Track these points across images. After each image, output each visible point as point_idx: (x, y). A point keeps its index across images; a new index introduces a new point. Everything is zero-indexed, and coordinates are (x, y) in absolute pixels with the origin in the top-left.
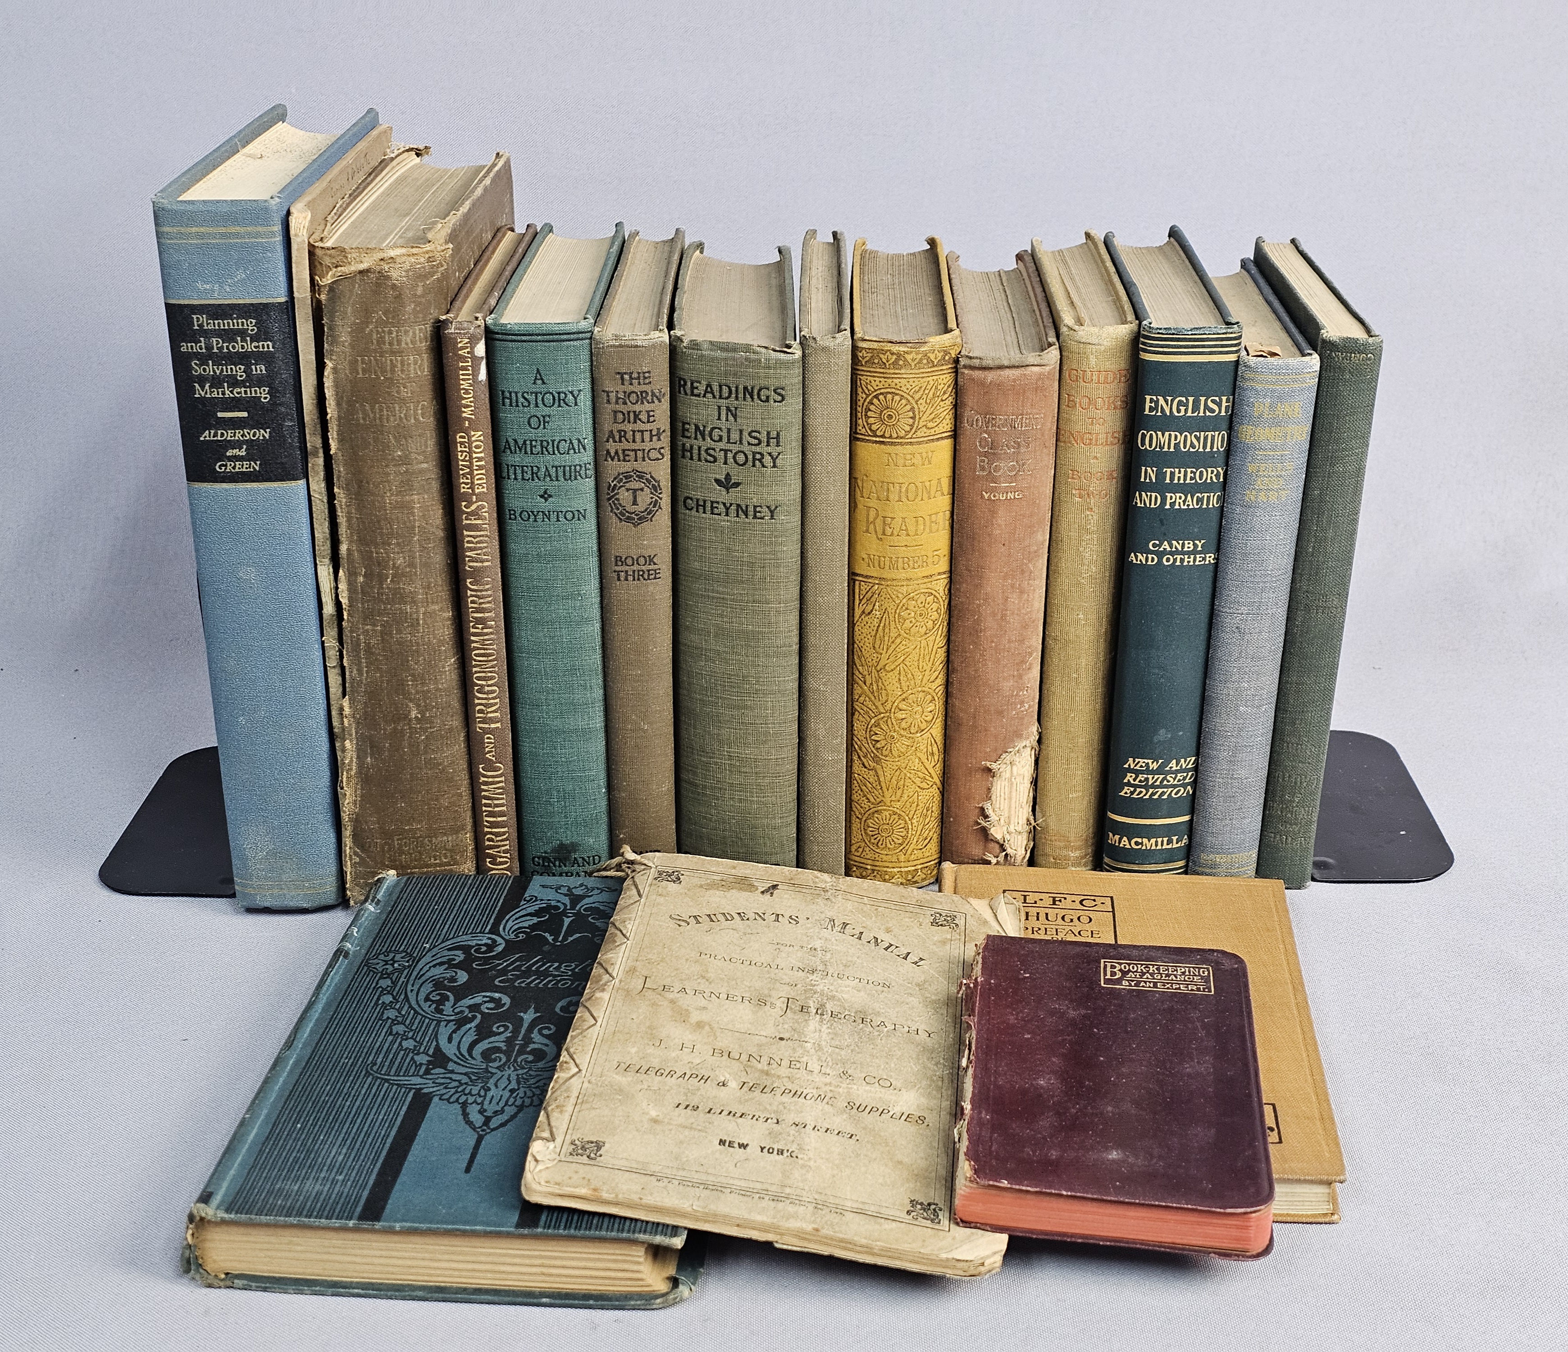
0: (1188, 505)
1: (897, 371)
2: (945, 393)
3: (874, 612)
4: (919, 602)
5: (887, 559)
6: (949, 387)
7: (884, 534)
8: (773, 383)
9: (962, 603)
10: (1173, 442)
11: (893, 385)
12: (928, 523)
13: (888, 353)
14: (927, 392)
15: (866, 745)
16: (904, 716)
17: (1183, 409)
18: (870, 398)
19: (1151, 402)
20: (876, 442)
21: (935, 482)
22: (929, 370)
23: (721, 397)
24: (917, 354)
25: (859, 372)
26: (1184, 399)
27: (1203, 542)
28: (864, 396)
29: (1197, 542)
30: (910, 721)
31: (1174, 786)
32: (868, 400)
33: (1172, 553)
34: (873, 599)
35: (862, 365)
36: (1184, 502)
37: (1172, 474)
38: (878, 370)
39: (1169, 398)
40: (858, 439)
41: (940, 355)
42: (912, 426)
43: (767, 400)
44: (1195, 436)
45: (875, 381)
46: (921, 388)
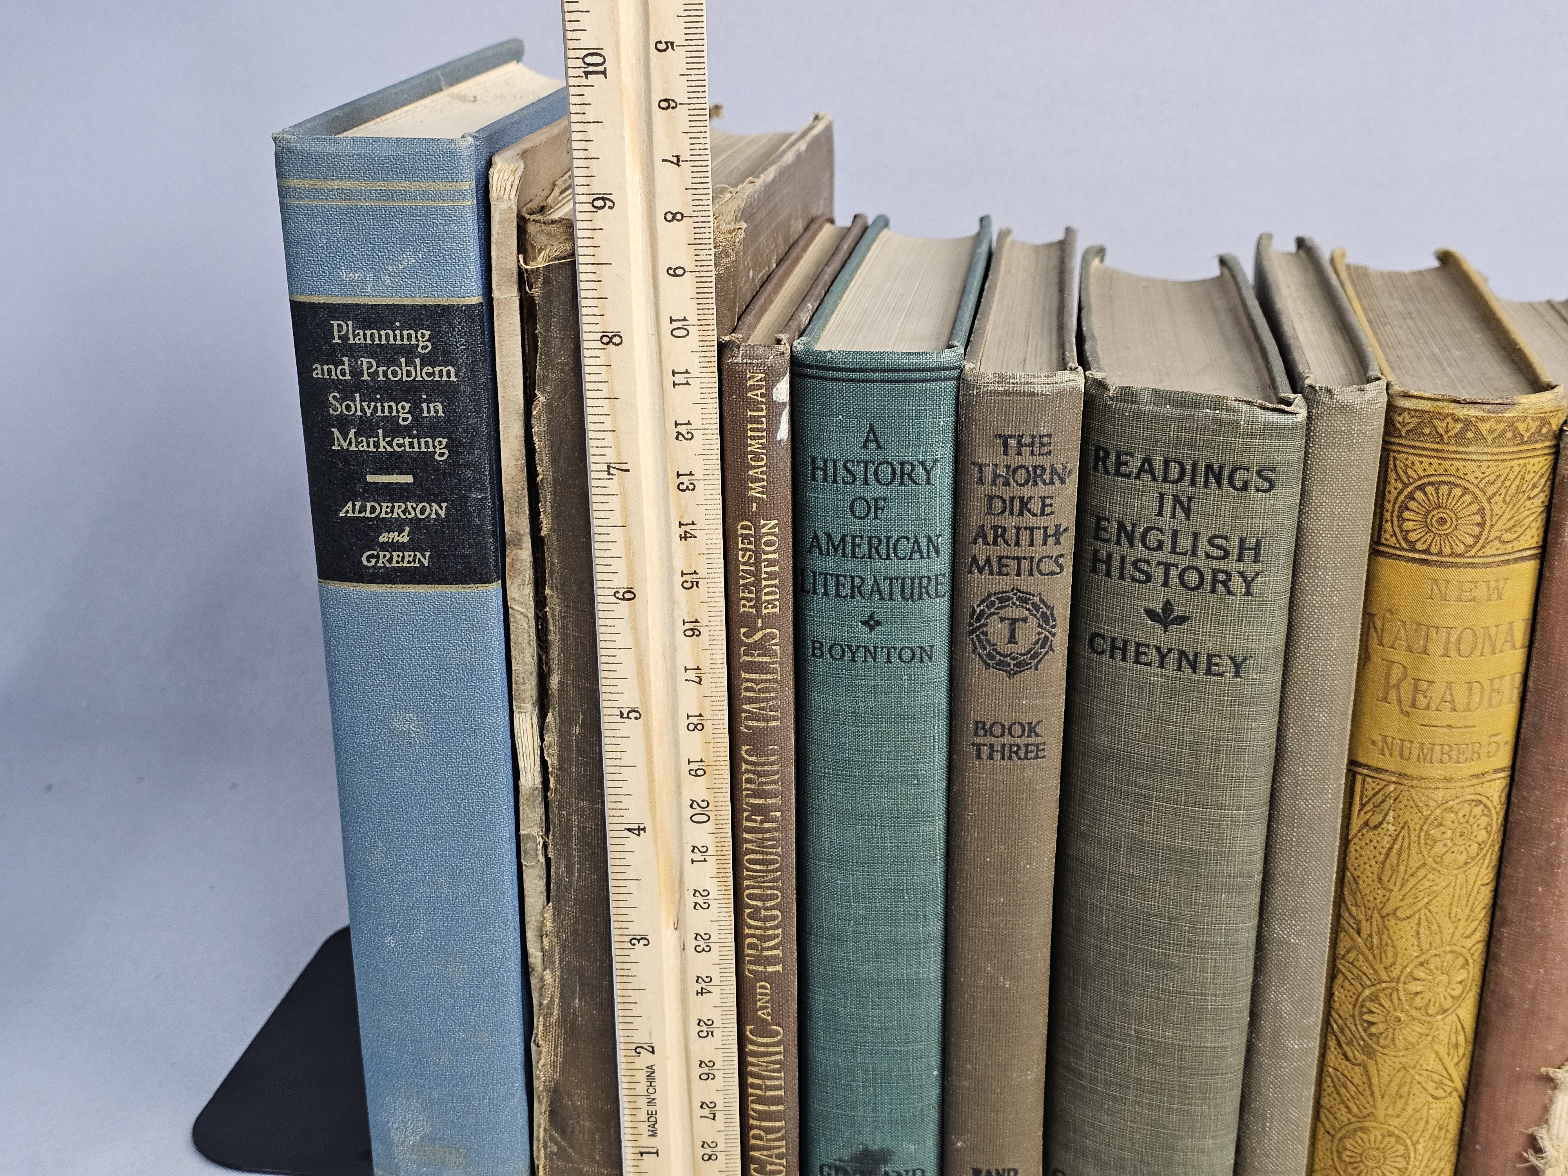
1: (1461, 449)
2: (1534, 487)
3: (1385, 825)
4: (1460, 815)
5: (1416, 745)
6: (1541, 477)
7: (1414, 705)
8: (1256, 461)
9: (1530, 818)
11: (1452, 470)
12: (1487, 694)
13: (1449, 419)
14: (1507, 483)
15: (1353, 1028)
16: (1419, 989)
18: (1409, 489)
20: (1414, 560)
21: (1504, 628)
22: (1515, 449)
23: (1165, 480)
24: (1498, 422)
25: (1394, 448)
28: (1400, 486)
30: (1427, 995)
32: (1405, 493)
34: (1386, 806)
35: (1401, 436)
38: (1428, 445)
40: (1383, 554)
41: (1534, 426)
42: (1477, 538)
43: (1245, 487)
45: (1422, 462)
46: (1499, 476)
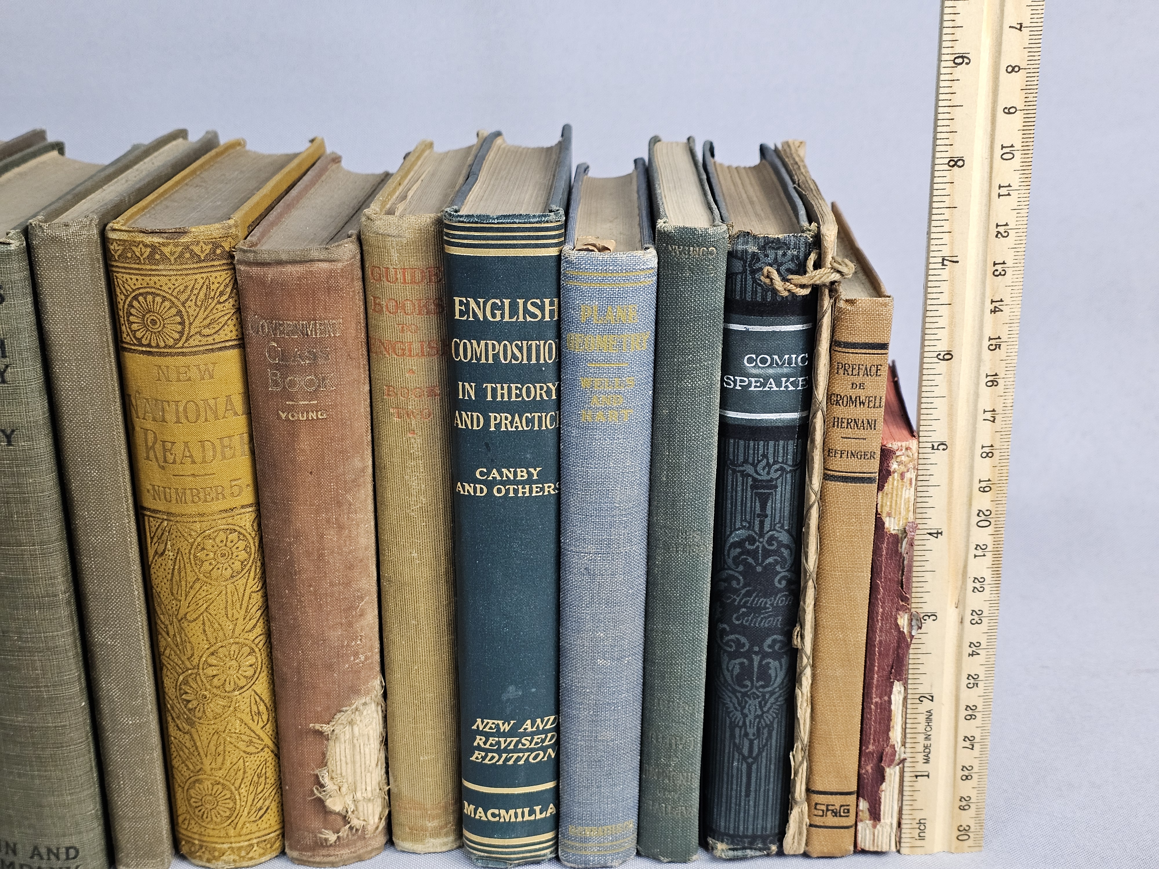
0: (517, 427)
1: (154, 267)
2: (222, 294)
3: (167, 552)
4: (218, 540)
5: (173, 490)
6: (226, 286)
7: (165, 461)
9: (271, 540)
10: (491, 353)
11: (152, 284)
12: (219, 449)
13: (141, 245)
14: (195, 292)
15: (178, 705)
16: (215, 673)
17: (498, 313)
18: (129, 299)
19: (460, 305)
20: (143, 352)
21: (222, 400)
22: (195, 266)
24: (176, 245)
25: (114, 269)
26: (498, 301)
27: (538, 469)
28: (123, 297)
29: (532, 470)
30: (223, 677)
31: (532, 750)
32: (127, 302)
33: (503, 483)
34: (164, 537)
35: (116, 261)
36: (511, 423)
37: (494, 391)
38: (133, 266)
39: (481, 301)
40: (125, 349)
41: (208, 248)
42: (181, 333)
44: (516, 345)
45: (131, 279)
46: (186, 287)
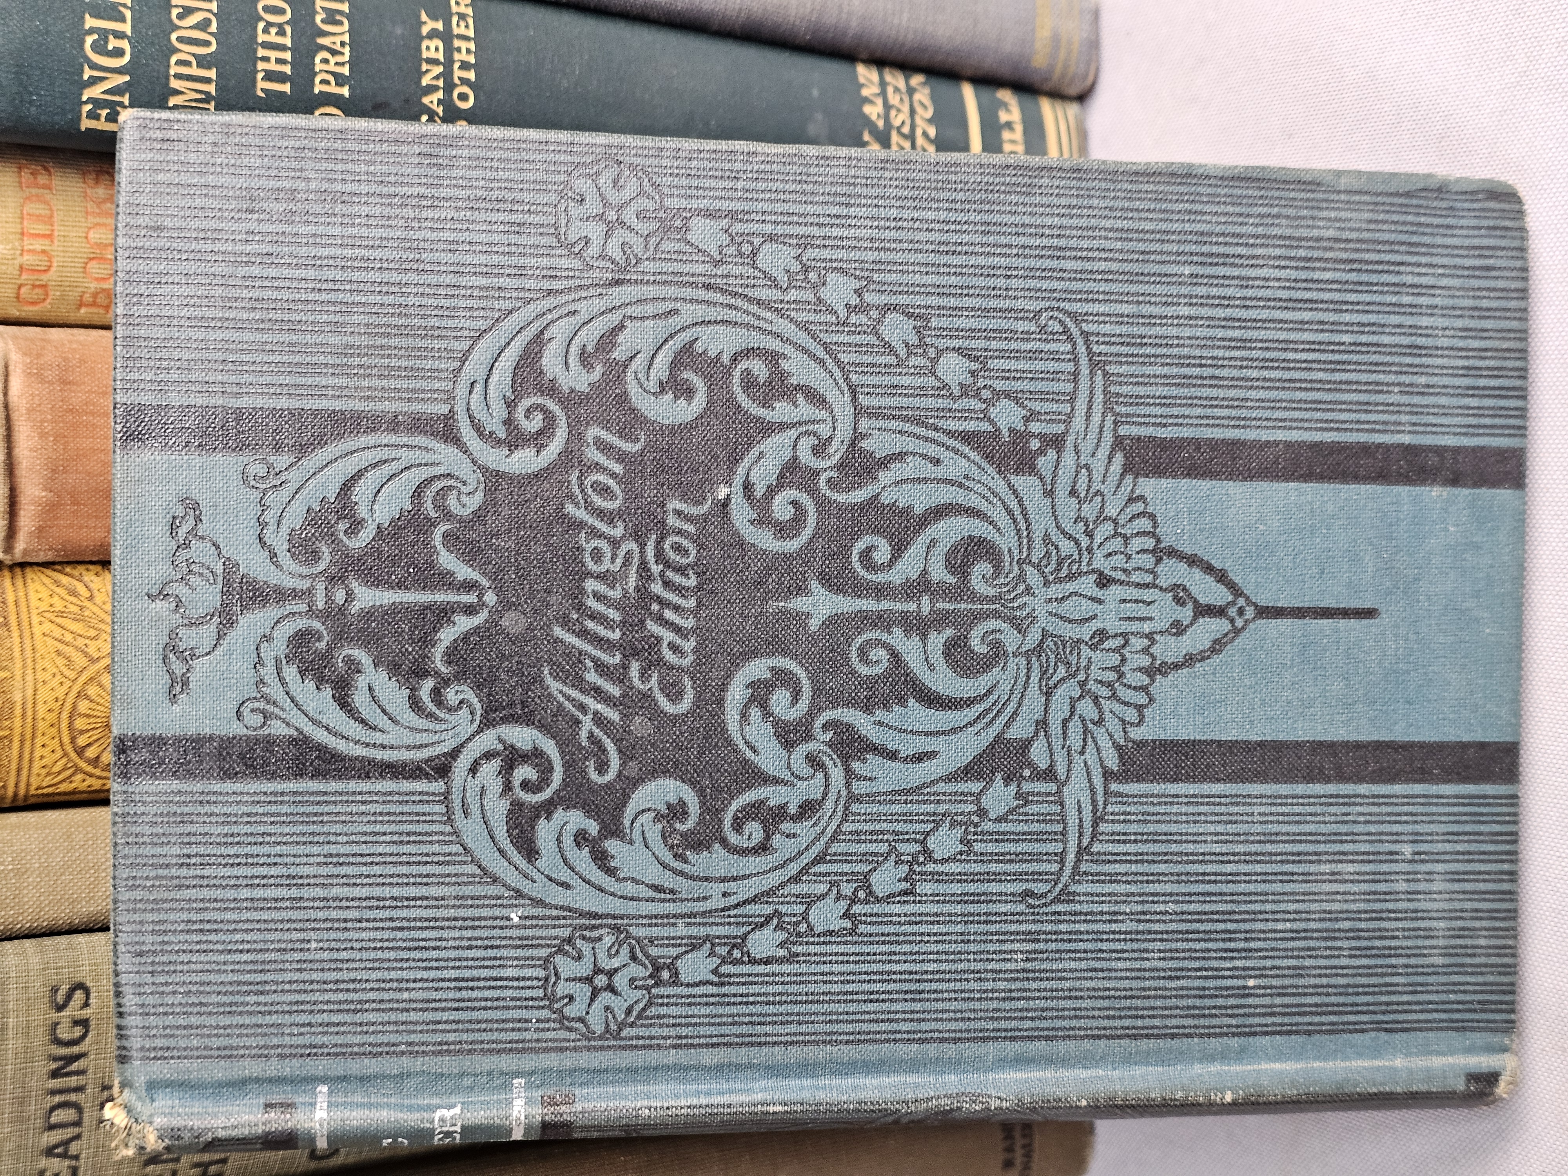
0: (343, 44)
1: (18, 711)
2: (73, 593)
6: (58, 584)
8: (42, 1015)
10: (195, 71)
11: (51, 717)
14: (68, 637)
17: (113, 43)
18: (83, 765)
19: (97, 117)
22: (15, 634)
23: (78, 1123)
25: (22, 792)
26: (89, 40)
27: (424, 17)
28: (79, 777)
29: (425, 30)
31: (913, 112)
32: (90, 769)
33: (449, 87)
36: (334, 52)
37: (270, 76)
38: (15, 752)
39: (87, 73)
43: (84, 1023)
44: (180, 17)
45: (42, 757)
46: (58, 653)
